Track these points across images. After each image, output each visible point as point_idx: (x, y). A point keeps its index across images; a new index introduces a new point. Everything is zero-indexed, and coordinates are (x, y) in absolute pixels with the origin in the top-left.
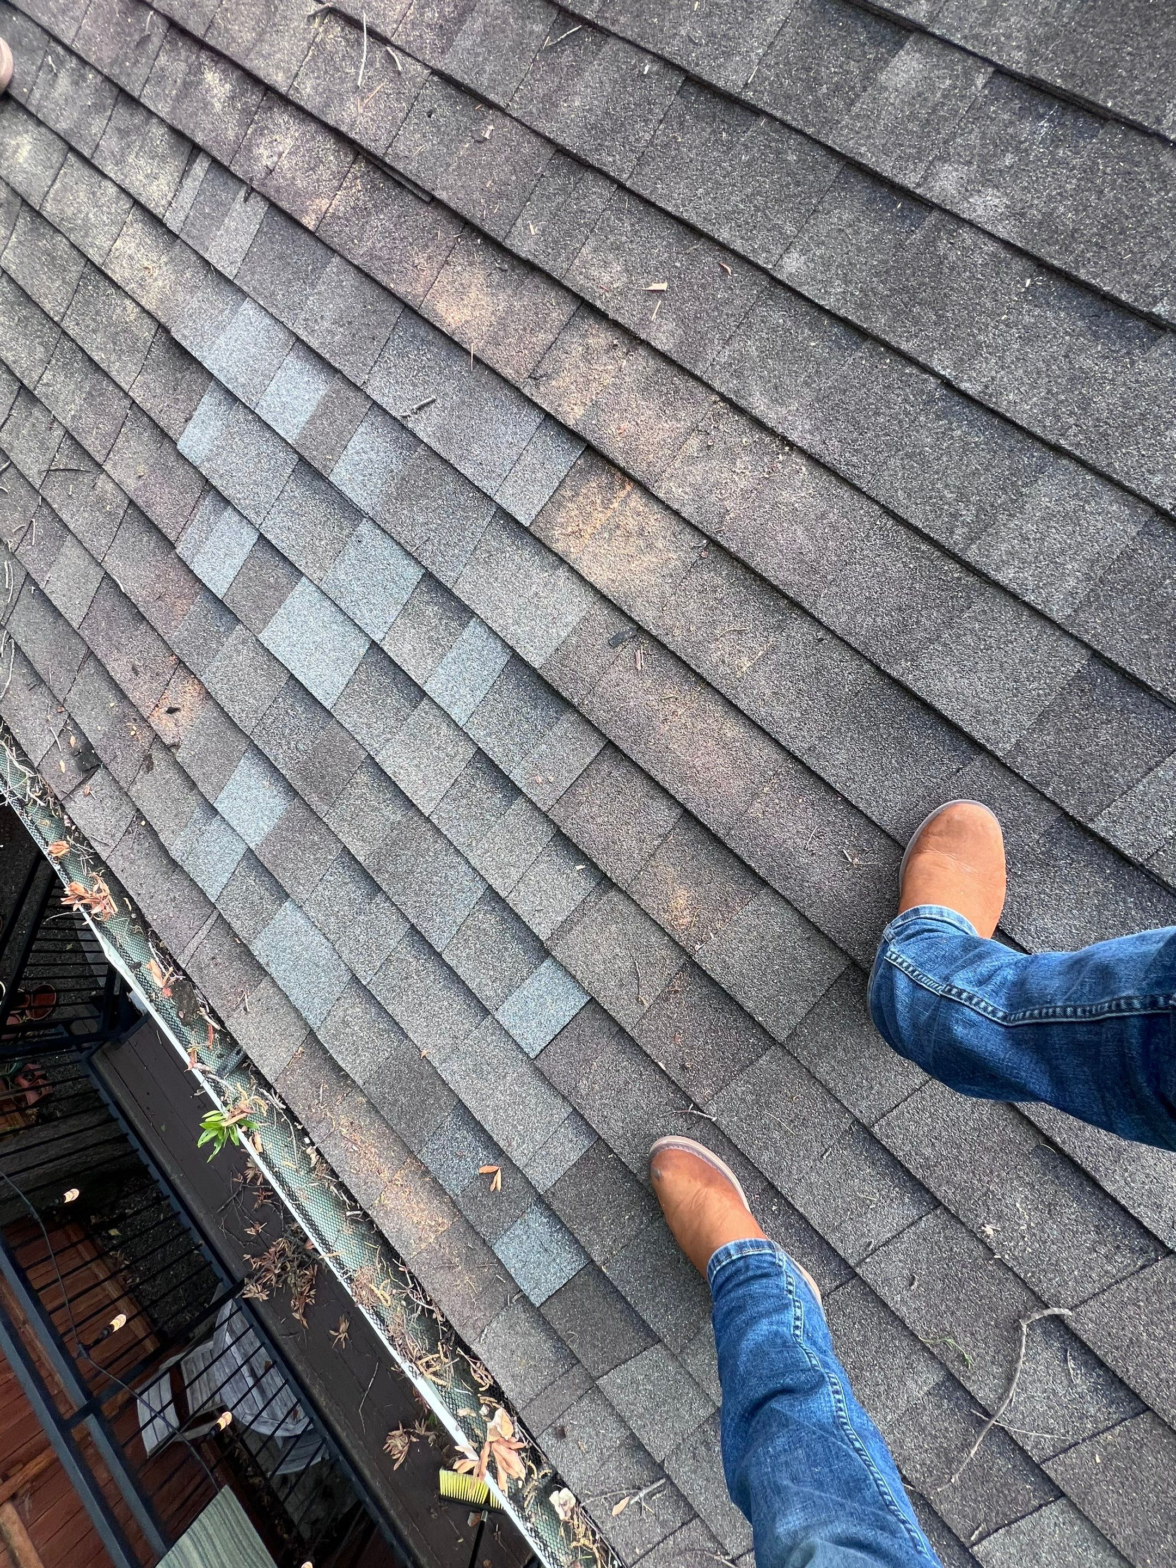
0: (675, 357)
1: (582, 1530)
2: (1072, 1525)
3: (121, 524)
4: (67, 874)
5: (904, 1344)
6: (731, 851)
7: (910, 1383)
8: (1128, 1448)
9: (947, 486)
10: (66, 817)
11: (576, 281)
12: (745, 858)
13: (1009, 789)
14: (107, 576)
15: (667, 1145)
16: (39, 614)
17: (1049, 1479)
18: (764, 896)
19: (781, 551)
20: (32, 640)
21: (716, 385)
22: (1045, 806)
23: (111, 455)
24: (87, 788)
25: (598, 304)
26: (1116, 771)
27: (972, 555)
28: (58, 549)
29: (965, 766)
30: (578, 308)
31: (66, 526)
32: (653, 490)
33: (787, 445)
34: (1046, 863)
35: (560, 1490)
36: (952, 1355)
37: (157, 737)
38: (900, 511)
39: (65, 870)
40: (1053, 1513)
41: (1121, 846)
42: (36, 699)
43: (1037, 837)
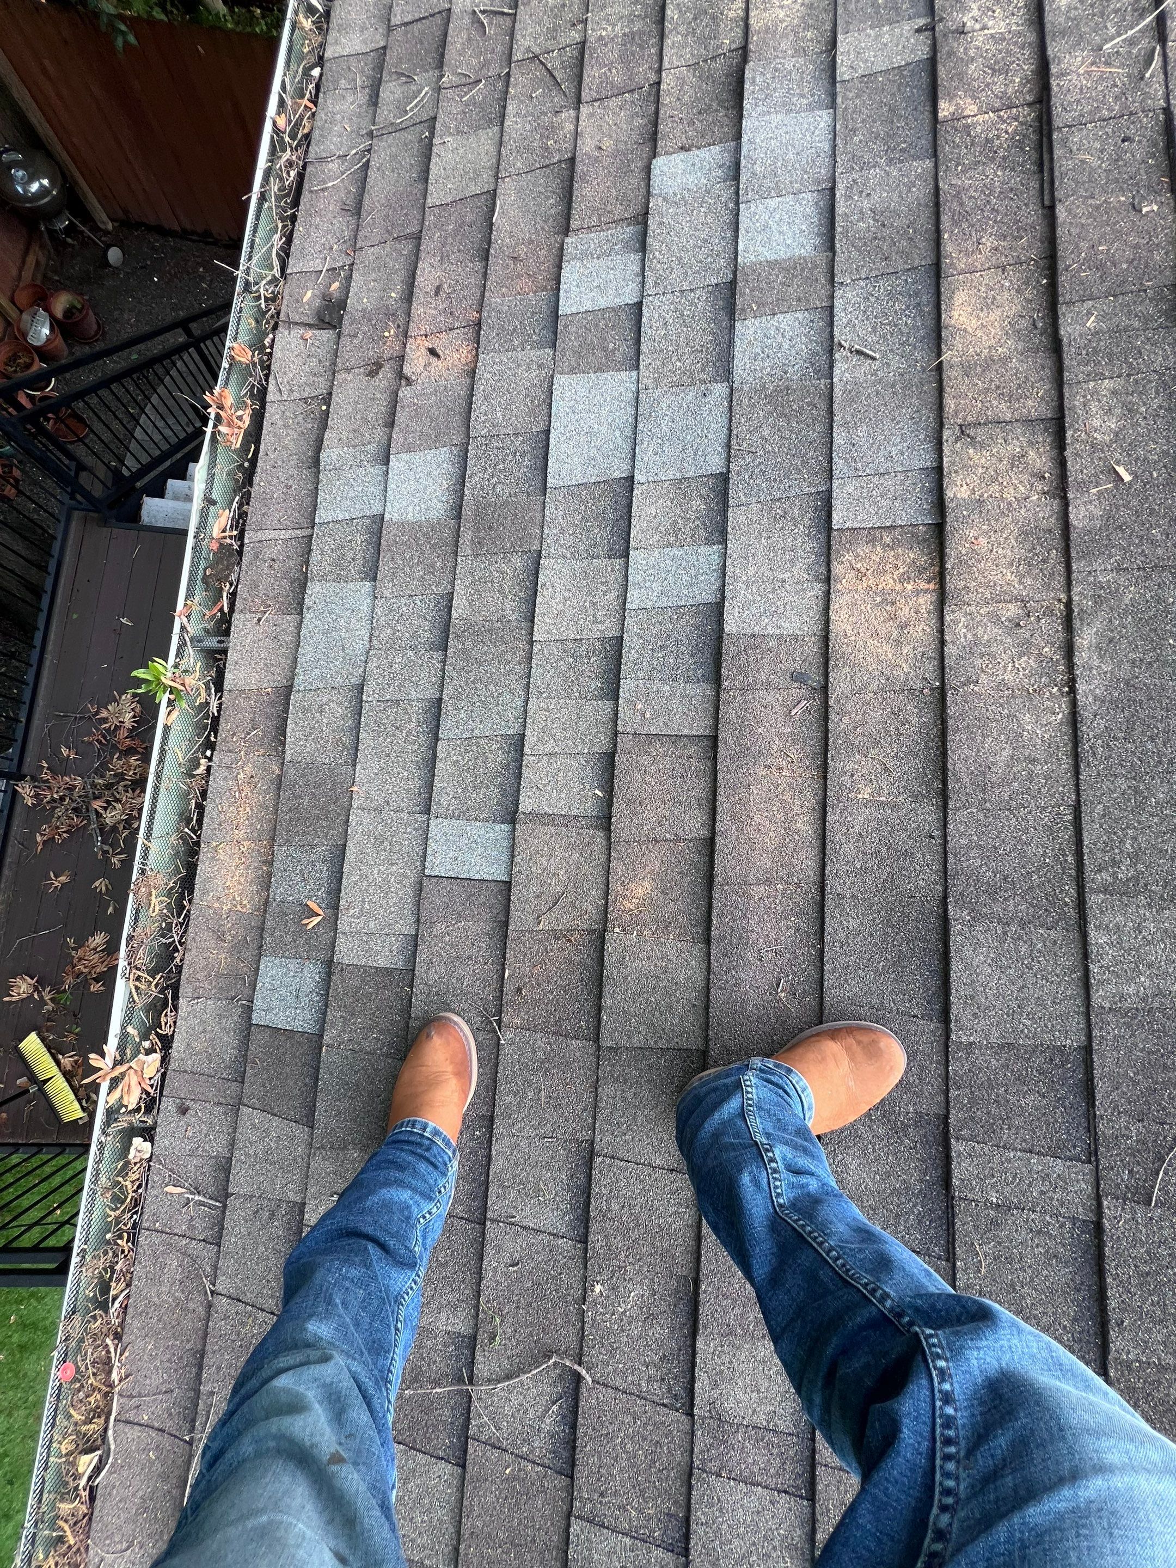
0: (1073, 536)
1: (135, 1177)
2: (449, 1487)
3: (547, 166)
4: (227, 378)
5: (466, 1292)
6: (710, 898)
7: (443, 1316)
8: (533, 1484)
9: (1135, 838)
10: (271, 336)
11: (1074, 400)
12: (715, 913)
13: (931, 1063)
14: (493, 194)
15: (456, 1023)
16: (410, 160)
17: (465, 1451)
18: (698, 950)
19: (978, 751)
20: (384, 173)
21: (1076, 589)
22: (940, 1098)
23: (596, 104)
24: (309, 333)
25: (1069, 434)
26: (1009, 1129)
27: (1094, 900)
28: (478, 128)
29: (922, 1018)
30: (1052, 419)
31: (503, 116)
32: (947, 609)
33: (1069, 687)
34: (898, 1130)
35: (145, 1140)
36: (489, 1328)
37: (402, 358)
38: (1085, 819)
39: (229, 373)
40: (446, 1470)
41: (956, 1173)
42: (340, 222)
43: (911, 1110)
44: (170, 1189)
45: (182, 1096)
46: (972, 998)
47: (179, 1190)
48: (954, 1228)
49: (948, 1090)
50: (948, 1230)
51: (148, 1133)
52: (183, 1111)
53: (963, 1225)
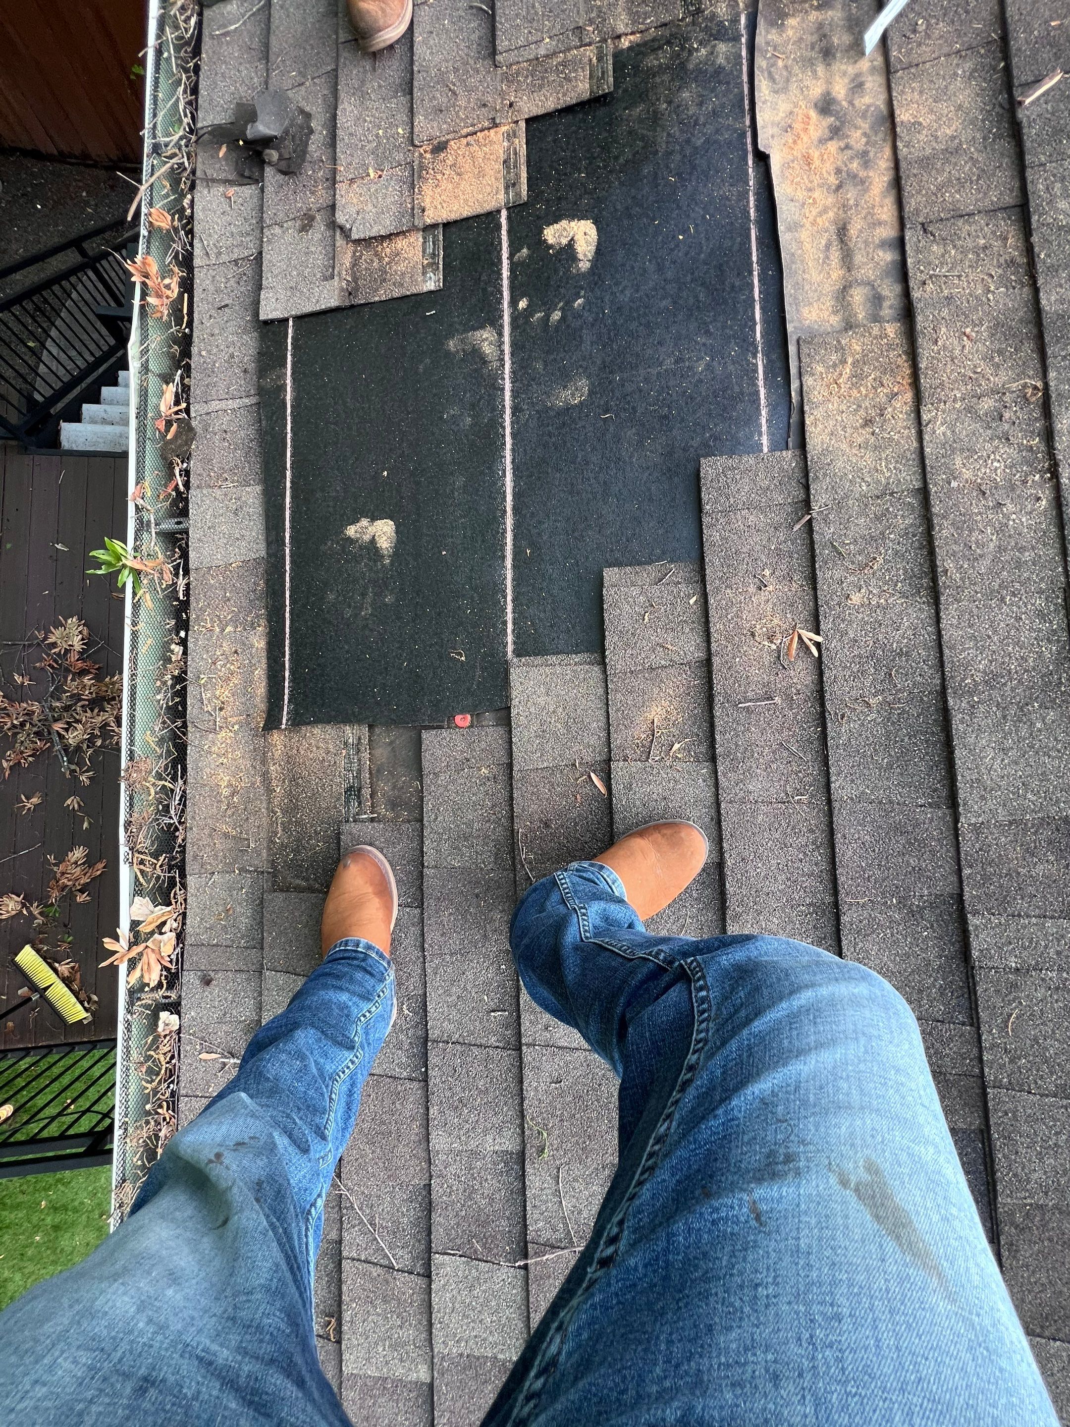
1: (166, 1049)
2: (514, 1288)
4: (148, 246)
5: (510, 1113)
7: (489, 1137)
10: (189, 196)
12: (718, 729)
13: (942, 848)
18: (704, 769)
22: (954, 878)
24: (232, 191)
25: (1035, 218)
29: (930, 806)
30: (1015, 206)
32: (923, 409)
33: (1051, 473)
35: (172, 1014)
36: (536, 1142)
37: (333, 207)
39: (149, 242)
40: (508, 1273)
41: (974, 944)
42: (247, 69)
43: (926, 892)
44: (204, 1056)
45: (203, 968)
46: (978, 780)
47: (214, 1056)
48: (976, 994)
49: (959, 871)
50: (970, 998)
51: (175, 1007)
52: (207, 982)
53: (986, 991)
